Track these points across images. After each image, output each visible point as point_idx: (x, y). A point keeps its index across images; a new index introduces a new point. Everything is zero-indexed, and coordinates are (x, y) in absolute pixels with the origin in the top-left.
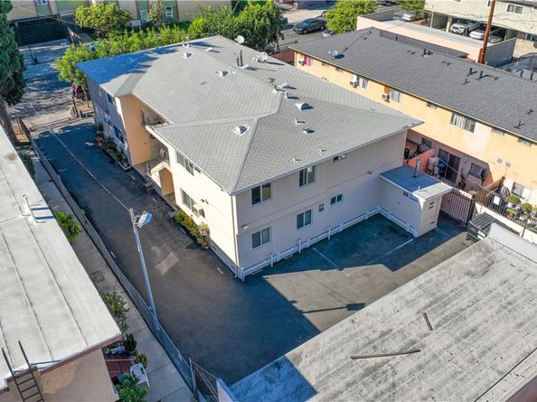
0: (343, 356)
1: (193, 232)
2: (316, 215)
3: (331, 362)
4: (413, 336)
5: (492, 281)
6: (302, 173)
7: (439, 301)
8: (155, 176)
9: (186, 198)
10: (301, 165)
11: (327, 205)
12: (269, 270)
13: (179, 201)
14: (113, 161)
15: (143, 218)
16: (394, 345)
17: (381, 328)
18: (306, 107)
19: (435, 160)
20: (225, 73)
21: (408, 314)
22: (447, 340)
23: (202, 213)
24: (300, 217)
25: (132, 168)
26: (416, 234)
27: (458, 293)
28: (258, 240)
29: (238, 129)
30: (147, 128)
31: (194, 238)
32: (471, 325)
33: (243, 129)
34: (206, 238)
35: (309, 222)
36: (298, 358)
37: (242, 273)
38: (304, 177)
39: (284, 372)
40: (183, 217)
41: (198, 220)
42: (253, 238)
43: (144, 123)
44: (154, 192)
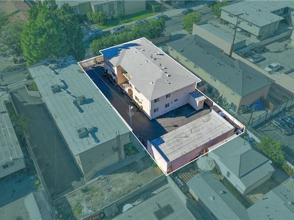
0: (172, 137)
1: (138, 107)
2: (170, 104)
3: (170, 138)
4: (188, 134)
5: (208, 123)
6: (167, 95)
7: (195, 127)
8: (127, 90)
9: (136, 98)
10: (167, 94)
11: (173, 102)
12: (157, 118)
13: (134, 98)
14: (112, 82)
15: (132, 107)
16: (183, 136)
17: (181, 132)
18: (169, 76)
19: (207, 88)
20: (147, 62)
21: (188, 129)
22: (194, 135)
23: (141, 103)
24: (166, 105)
25: (118, 85)
26: (197, 110)
27: (199, 126)
28: (155, 111)
29: (151, 83)
30: (123, 74)
31: (138, 109)
32: (200, 132)
33: (153, 83)
34: (142, 109)
35: (169, 106)
36: (163, 137)
37: (151, 118)
38: (167, 96)
39: (160, 139)
40: (135, 102)
41: (140, 104)
42: (154, 110)
43: (123, 73)
44: (126, 94)
